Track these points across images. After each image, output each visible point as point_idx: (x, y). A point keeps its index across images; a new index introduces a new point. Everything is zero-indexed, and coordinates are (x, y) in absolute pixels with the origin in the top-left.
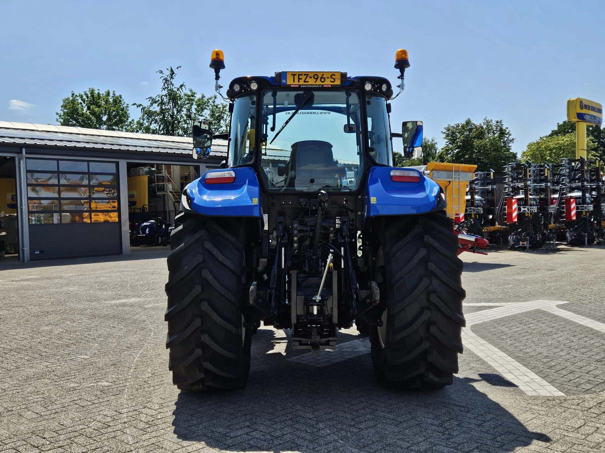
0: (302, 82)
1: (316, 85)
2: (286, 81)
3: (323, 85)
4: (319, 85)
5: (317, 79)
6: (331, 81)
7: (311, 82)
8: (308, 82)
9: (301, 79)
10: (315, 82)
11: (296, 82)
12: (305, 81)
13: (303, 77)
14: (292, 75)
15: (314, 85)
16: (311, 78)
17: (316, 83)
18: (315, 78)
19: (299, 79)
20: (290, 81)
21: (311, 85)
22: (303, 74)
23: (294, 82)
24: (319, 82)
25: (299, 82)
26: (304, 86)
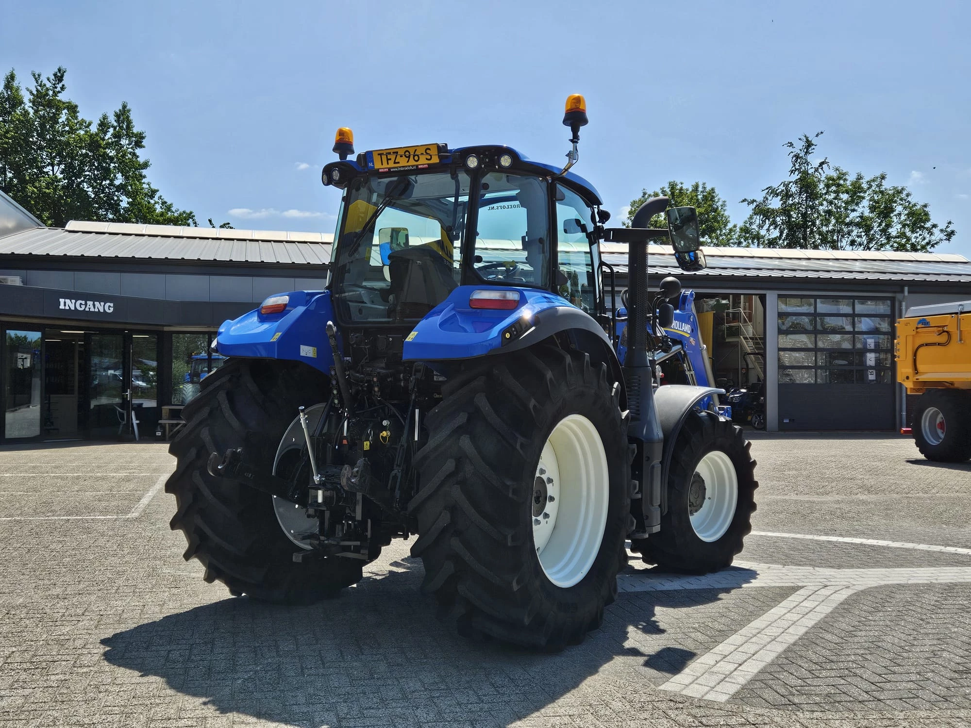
0: (391, 164)
1: (409, 166)
2: (373, 164)
3: (417, 166)
4: (413, 166)
5: (409, 157)
6: (427, 159)
7: (403, 162)
8: (399, 163)
9: (390, 159)
10: (408, 162)
11: (385, 165)
12: (395, 163)
13: (393, 157)
14: (379, 154)
15: (406, 167)
16: (401, 156)
17: (409, 164)
18: (406, 157)
19: (388, 160)
20: (378, 165)
21: (403, 167)
22: (392, 151)
23: (382, 164)
24: (412, 162)
25: (388, 164)
26: (394, 170)
